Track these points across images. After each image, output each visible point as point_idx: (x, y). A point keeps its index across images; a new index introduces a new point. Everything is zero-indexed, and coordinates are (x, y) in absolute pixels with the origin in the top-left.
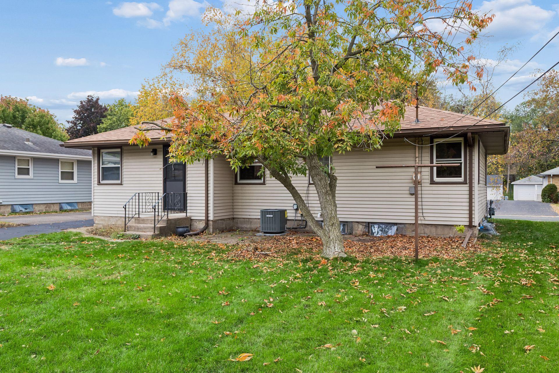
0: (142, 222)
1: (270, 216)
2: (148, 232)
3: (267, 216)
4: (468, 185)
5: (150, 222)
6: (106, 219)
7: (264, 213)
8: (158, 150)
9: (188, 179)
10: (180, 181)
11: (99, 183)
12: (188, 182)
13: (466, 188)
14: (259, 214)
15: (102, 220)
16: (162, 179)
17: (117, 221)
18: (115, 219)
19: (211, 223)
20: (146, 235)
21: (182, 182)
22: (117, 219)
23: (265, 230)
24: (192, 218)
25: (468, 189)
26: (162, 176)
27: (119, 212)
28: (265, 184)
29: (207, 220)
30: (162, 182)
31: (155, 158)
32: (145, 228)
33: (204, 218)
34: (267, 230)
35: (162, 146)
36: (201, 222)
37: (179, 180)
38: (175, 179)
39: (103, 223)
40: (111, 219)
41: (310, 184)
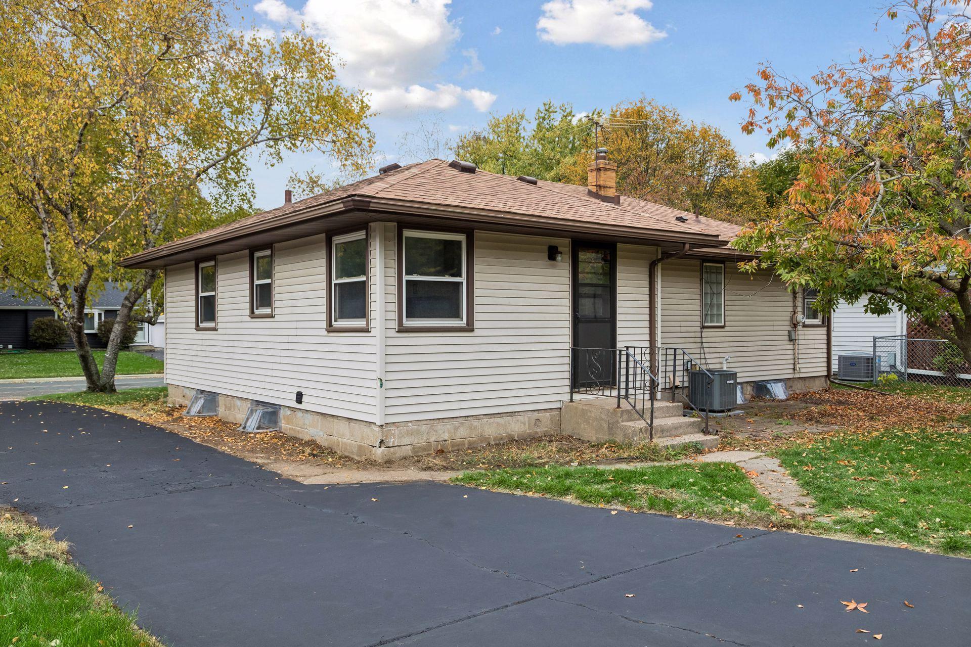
1: (730, 382)
6: (424, 428)
7: (722, 378)
9: (618, 318)
10: (605, 321)
11: (401, 328)
12: (618, 325)
13: (824, 333)
15: (410, 433)
16: (569, 317)
17: (456, 429)
18: (449, 426)
21: (610, 324)
22: (456, 423)
23: (725, 406)
26: (569, 310)
30: (569, 324)
31: (553, 267)
35: (567, 241)
38: (596, 317)
39: (415, 440)
40: (439, 427)
41: (703, 327)
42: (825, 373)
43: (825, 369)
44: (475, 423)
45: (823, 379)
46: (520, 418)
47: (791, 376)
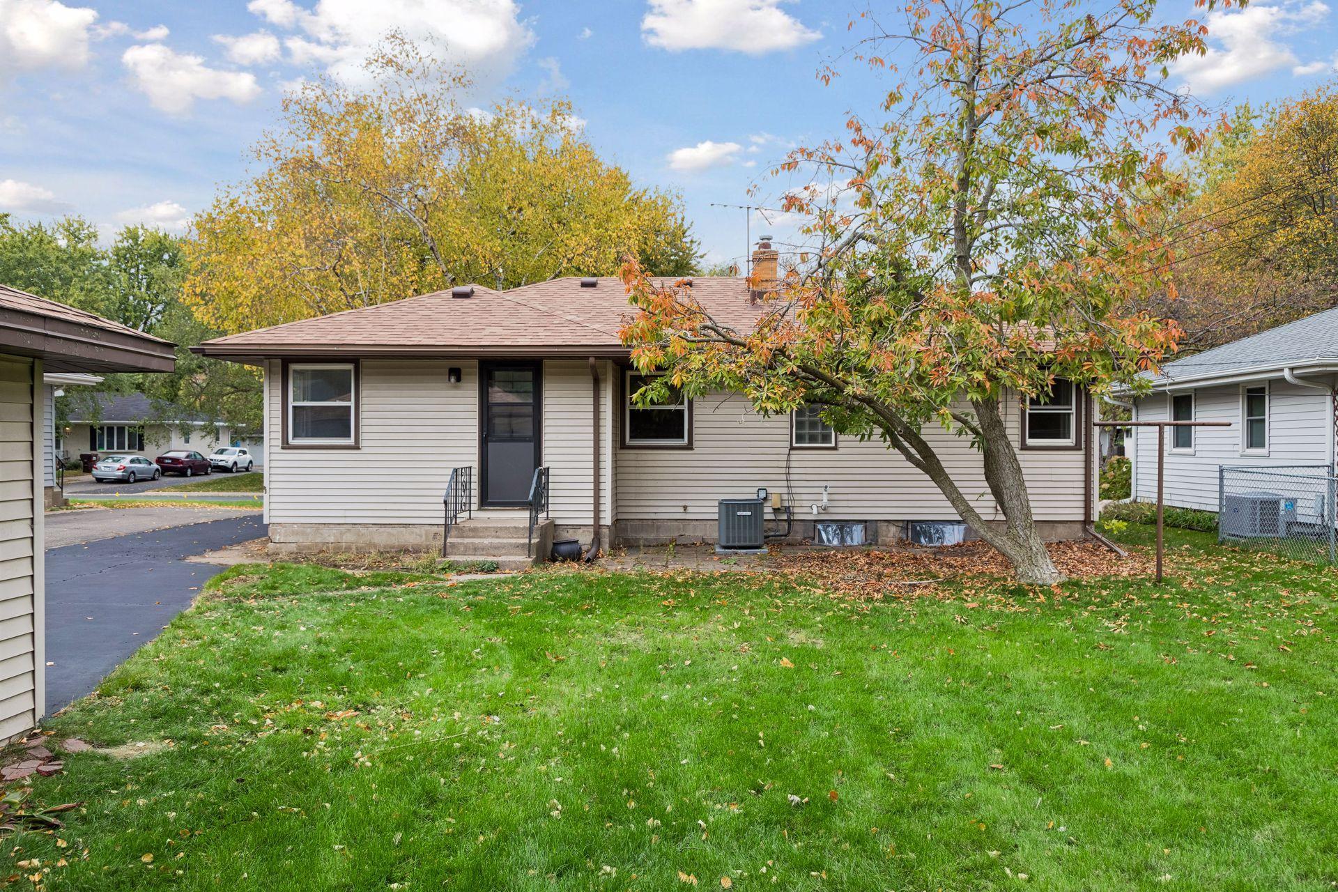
0: (471, 534)
1: (744, 513)
2: (504, 555)
3: (739, 513)
4: (1083, 452)
5: (494, 533)
7: (729, 508)
8: (463, 371)
9: (545, 437)
10: (525, 441)
11: (286, 446)
12: (545, 444)
13: (1079, 456)
14: (716, 510)
16: (476, 436)
17: (342, 534)
18: (334, 530)
19: (605, 531)
20: (515, 562)
21: (532, 444)
22: (343, 529)
23: (734, 541)
24: (558, 522)
25: (1082, 458)
26: (476, 429)
27: (348, 513)
28: (692, 449)
29: (597, 527)
30: (476, 443)
31: (456, 388)
32: (496, 547)
33: (591, 522)
34: (739, 542)
35: (476, 362)
36: (581, 531)
37: (523, 439)
38: (511, 436)
39: (301, 539)
40: (325, 530)
41: (792, 448)
42: (1082, 518)
43: (1082, 511)
44: (363, 531)
45: (1079, 526)
46: (417, 531)
47: (991, 518)
